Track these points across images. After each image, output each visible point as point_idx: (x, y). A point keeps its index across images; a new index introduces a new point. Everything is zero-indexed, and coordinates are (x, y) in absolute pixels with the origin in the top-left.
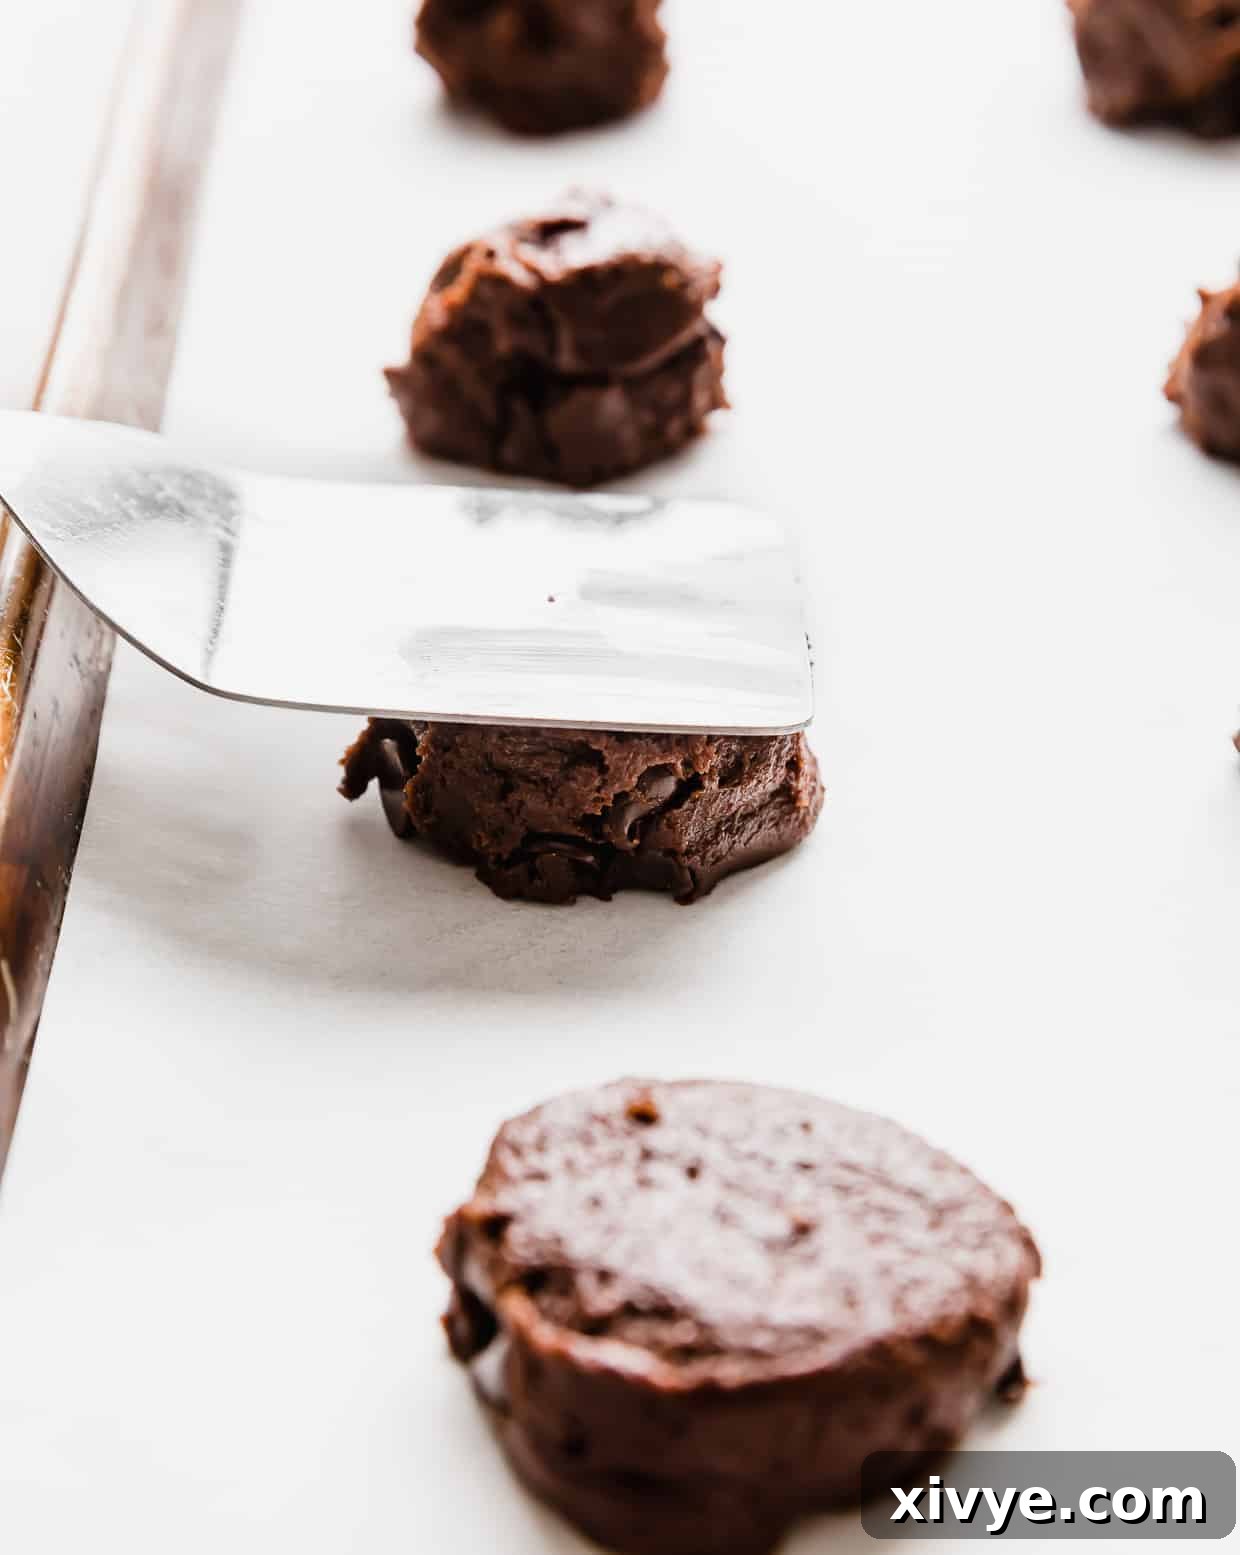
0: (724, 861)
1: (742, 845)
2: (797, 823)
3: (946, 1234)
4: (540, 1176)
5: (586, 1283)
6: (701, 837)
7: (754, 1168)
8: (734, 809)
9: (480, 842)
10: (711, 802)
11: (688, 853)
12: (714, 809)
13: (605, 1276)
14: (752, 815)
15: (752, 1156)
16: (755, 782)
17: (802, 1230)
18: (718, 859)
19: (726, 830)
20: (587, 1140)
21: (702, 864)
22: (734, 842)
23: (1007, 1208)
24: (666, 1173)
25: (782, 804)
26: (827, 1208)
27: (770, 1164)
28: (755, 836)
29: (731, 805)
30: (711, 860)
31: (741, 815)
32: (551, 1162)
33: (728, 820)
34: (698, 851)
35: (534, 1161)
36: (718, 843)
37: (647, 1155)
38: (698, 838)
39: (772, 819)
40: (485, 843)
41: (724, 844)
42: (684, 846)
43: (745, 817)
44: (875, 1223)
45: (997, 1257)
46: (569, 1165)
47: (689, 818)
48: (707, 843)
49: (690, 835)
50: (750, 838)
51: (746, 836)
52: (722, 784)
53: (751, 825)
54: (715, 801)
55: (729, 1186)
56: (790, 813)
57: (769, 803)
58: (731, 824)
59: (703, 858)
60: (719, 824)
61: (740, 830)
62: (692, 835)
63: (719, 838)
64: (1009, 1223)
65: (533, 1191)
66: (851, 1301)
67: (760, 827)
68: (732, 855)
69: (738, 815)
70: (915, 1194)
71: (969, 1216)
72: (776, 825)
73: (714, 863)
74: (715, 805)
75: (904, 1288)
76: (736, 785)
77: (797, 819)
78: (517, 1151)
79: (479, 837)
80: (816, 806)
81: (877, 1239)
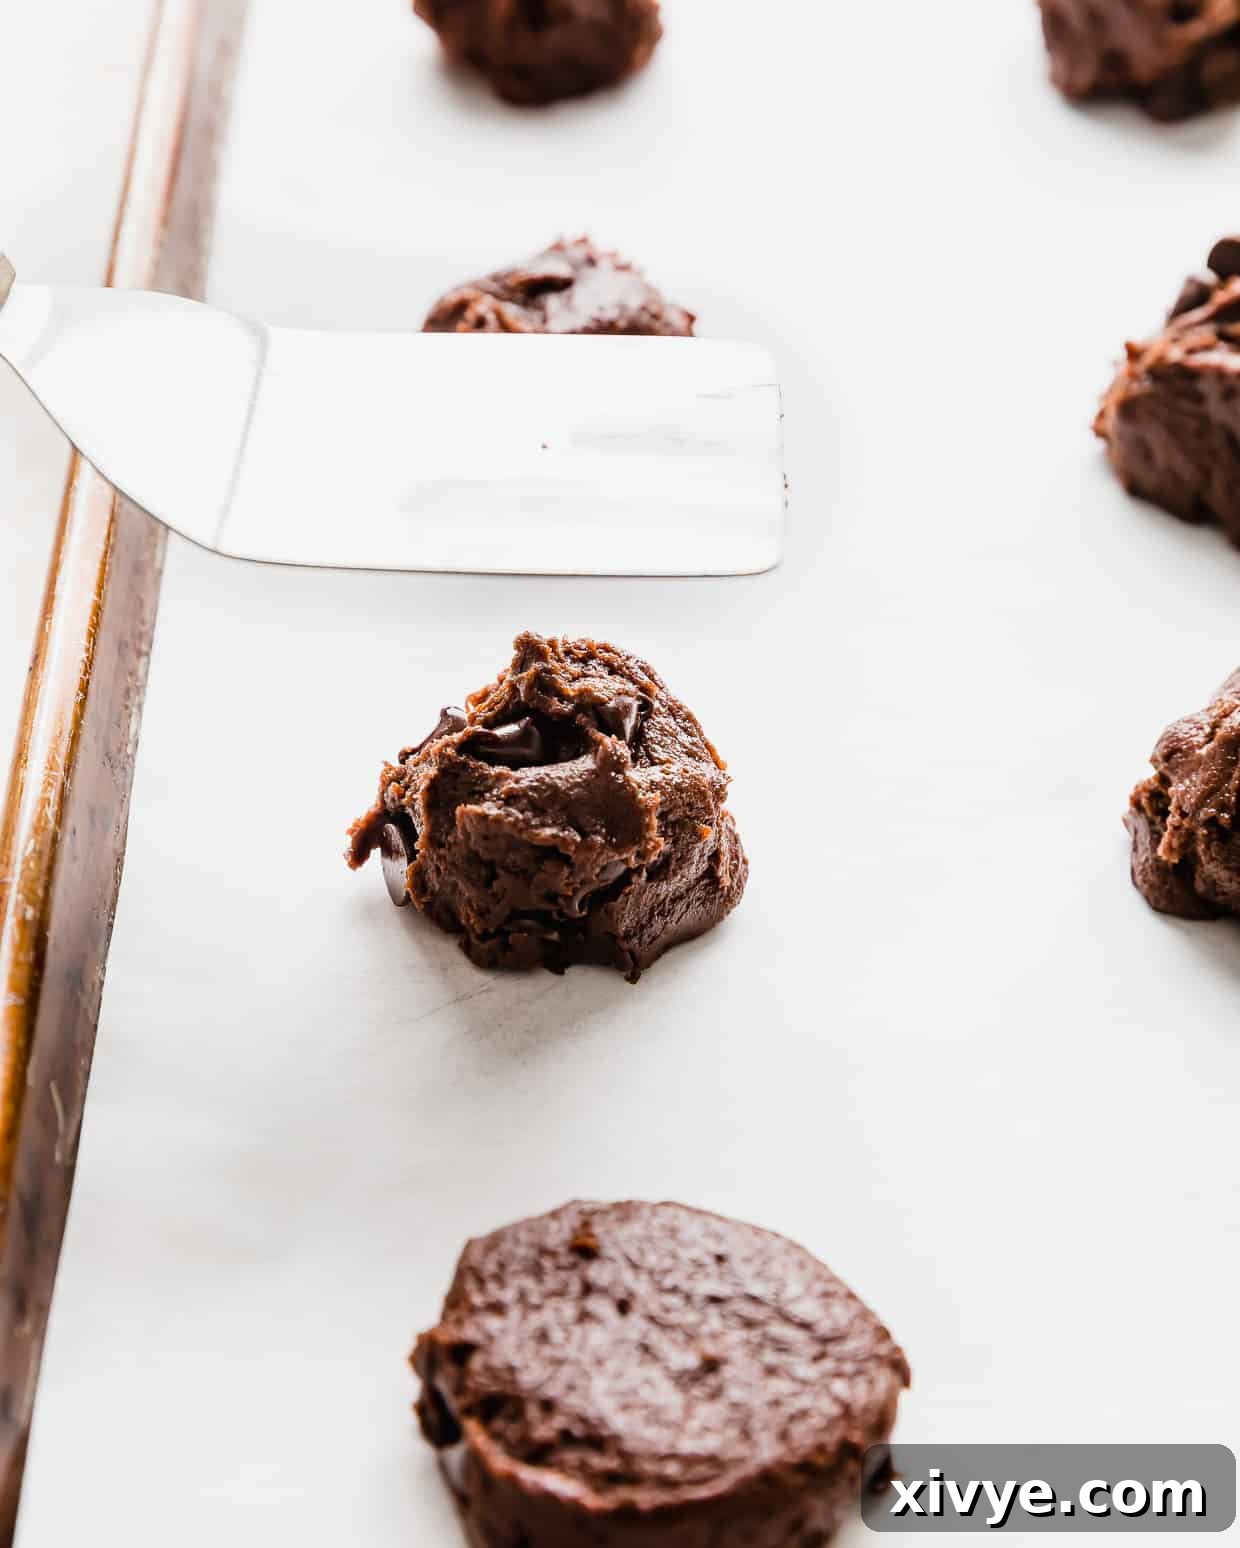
0: (660, 939)
1: (674, 923)
2: (722, 900)
3: (828, 1364)
4: (497, 1308)
5: (533, 1412)
6: (637, 923)
7: (674, 1301)
8: (662, 897)
9: (468, 920)
10: (640, 894)
11: (627, 937)
12: (647, 898)
13: (548, 1406)
14: (681, 897)
15: (674, 1290)
16: (679, 877)
17: (711, 1365)
18: (654, 939)
19: (658, 915)
20: (537, 1271)
21: (640, 945)
22: (666, 923)
23: (883, 1334)
24: (602, 1307)
25: (706, 885)
26: (732, 1342)
27: (688, 1298)
28: (685, 916)
29: (658, 895)
30: (648, 940)
31: (671, 899)
32: (508, 1296)
33: (659, 905)
34: (635, 934)
35: (494, 1292)
36: (652, 926)
37: (588, 1289)
38: (634, 924)
39: (699, 899)
40: (472, 921)
41: (658, 923)
42: (622, 934)
43: (674, 901)
44: (770, 1357)
45: (871, 1382)
46: (522, 1296)
47: (624, 909)
48: (643, 927)
49: (626, 923)
50: (682, 915)
51: (676, 916)
52: (649, 880)
53: (680, 906)
54: (644, 892)
55: (652, 1319)
56: (714, 893)
57: (695, 886)
58: (662, 909)
59: (640, 940)
60: (652, 909)
61: (671, 913)
62: (628, 921)
63: (653, 922)
64: (883, 1349)
65: (493, 1323)
66: (746, 1434)
67: (688, 907)
68: (666, 933)
69: (667, 901)
70: (805, 1326)
71: (850, 1346)
72: (703, 903)
73: (651, 943)
74: (645, 895)
75: (793, 1418)
76: (662, 880)
77: (722, 896)
78: (481, 1282)
79: (468, 915)
80: (740, 881)
81: (771, 1371)
